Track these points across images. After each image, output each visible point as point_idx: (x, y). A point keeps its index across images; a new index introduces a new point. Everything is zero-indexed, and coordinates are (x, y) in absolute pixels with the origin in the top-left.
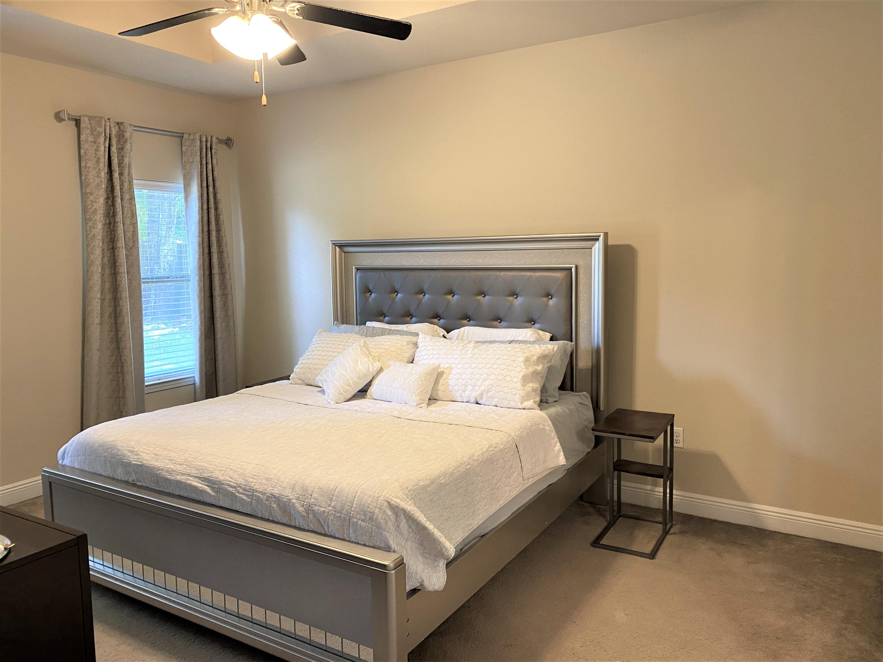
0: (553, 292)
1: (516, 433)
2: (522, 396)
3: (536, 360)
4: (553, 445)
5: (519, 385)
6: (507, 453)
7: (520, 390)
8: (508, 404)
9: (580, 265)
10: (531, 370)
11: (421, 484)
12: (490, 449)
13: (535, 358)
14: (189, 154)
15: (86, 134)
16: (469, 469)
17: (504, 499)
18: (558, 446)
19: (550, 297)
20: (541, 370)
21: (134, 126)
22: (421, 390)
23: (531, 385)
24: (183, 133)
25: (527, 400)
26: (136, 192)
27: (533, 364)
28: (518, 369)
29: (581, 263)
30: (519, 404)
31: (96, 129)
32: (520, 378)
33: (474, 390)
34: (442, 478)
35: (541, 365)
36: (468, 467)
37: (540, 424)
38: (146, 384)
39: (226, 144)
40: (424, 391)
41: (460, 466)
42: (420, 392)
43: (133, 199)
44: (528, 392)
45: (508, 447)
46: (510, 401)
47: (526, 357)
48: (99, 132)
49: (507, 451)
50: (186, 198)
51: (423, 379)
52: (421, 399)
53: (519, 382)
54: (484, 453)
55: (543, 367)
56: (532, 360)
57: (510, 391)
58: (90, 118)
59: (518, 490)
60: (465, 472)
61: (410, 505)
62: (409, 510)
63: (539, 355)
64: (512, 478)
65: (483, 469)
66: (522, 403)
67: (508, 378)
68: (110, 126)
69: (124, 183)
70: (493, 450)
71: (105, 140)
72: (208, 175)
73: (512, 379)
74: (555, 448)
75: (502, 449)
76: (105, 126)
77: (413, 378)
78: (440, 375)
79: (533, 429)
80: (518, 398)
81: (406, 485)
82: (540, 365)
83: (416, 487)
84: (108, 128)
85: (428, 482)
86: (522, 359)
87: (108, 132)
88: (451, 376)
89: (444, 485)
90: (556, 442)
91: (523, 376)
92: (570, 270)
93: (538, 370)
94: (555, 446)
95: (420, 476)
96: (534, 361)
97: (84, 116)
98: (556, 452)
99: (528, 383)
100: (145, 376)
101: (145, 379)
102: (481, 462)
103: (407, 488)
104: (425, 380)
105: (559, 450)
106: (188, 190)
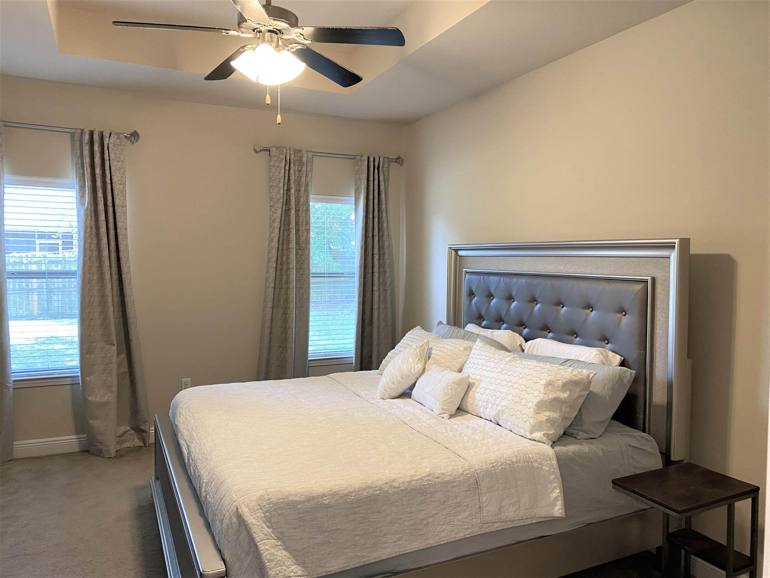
0: (626, 307)
1: (482, 466)
2: (532, 425)
3: (561, 386)
4: (550, 490)
5: (531, 412)
6: (454, 487)
7: (531, 417)
8: (518, 431)
9: (657, 278)
10: (552, 395)
11: (290, 499)
12: (428, 478)
13: (560, 383)
14: (360, 172)
15: (274, 161)
16: (378, 495)
17: (437, 538)
18: (557, 493)
19: (624, 313)
20: (567, 398)
21: (313, 152)
22: (445, 399)
23: (547, 413)
24: (356, 156)
25: (539, 431)
26: (311, 204)
27: (557, 390)
28: (536, 393)
29: (659, 276)
30: (528, 433)
31: (280, 156)
32: (535, 403)
33: (493, 409)
34: (326, 498)
35: (568, 393)
36: (378, 492)
37: (536, 461)
38: (309, 359)
39: (396, 162)
40: (448, 401)
41: (364, 490)
42: (445, 401)
43: (308, 210)
44: (540, 421)
45: (459, 481)
46: (521, 428)
47: (549, 381)
48: (281, 158)
49: (455, 484)
50: (356, 209)
51: (449, 388)
52: (443, 409)
53: (532, 409)
54: (413, 480)
55: (570, 395)
56: (556, 385)
57: (521, 416)
58: (277, 148)
59: (467, 533)
60: (369, 497)
61: (254, 518)
62: (249, 523)
63: (566, 380)
64: (459, 517)
65: (404, 499)
66: (531, 433)
67: (524, 402)
68: (290, 154)
69: (301, 198)
70: (430, 480)
71: (286, 164)
72: (375, 189)
73: (527, 404)
74: (551, 495)
75: (448, 481)
76: (286, 153)
77: (441, 385)
78: (470, 387)
79: (518, 466)
80: (528, 426)
81: (270, 497)
82: (566, 392)
83: (282, 500)
84: (288, 155)
85: (303, 498)
86: (543, 382)
87: (288, 158)
88: (479, 390)
89: (328, 505)
90: (555, 488)
91: (538, 402)
92: (645, 283)
93: (562, 398)
94: (552, 492)
95: (299, 490)
96: (558, 387)
97: (272, 147)
98: (552, 499)
99: (545, 411)
100: (309, 352)
101: (309, 355)
102: (402, 490)
103: (269, 499)
104: (451, 389)
105: (556, 499)
106: (358, 202)
